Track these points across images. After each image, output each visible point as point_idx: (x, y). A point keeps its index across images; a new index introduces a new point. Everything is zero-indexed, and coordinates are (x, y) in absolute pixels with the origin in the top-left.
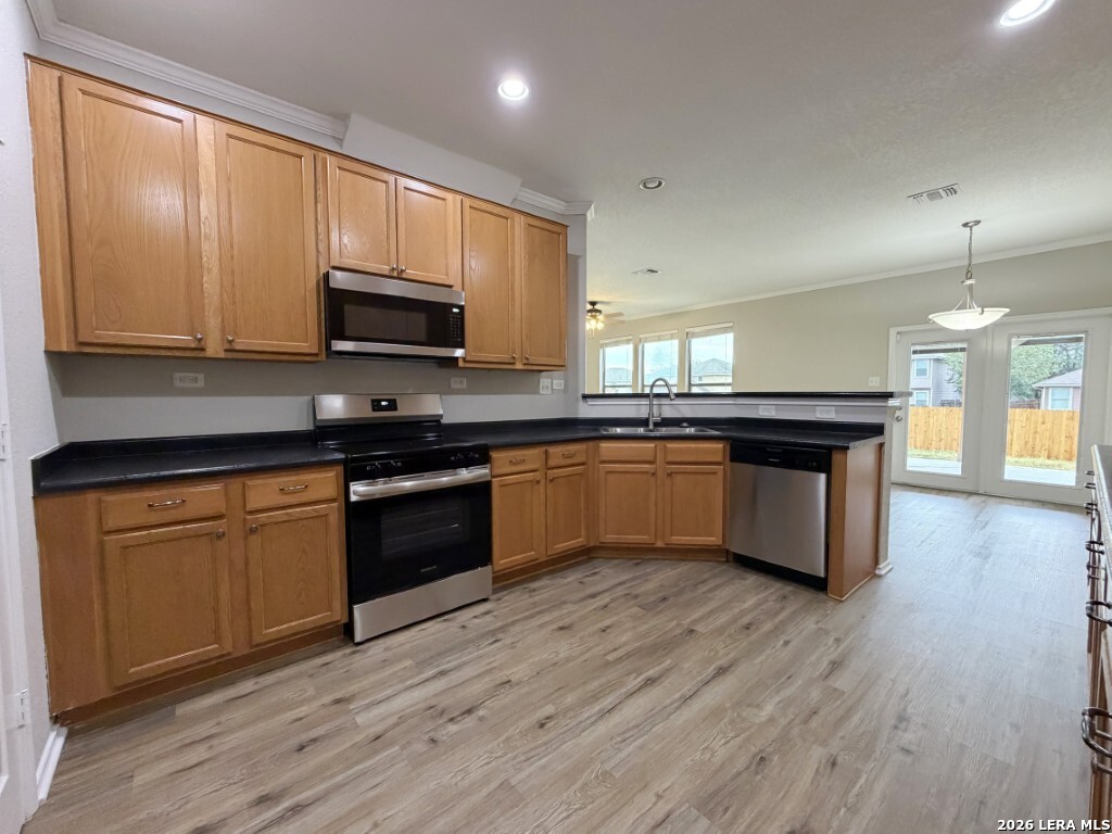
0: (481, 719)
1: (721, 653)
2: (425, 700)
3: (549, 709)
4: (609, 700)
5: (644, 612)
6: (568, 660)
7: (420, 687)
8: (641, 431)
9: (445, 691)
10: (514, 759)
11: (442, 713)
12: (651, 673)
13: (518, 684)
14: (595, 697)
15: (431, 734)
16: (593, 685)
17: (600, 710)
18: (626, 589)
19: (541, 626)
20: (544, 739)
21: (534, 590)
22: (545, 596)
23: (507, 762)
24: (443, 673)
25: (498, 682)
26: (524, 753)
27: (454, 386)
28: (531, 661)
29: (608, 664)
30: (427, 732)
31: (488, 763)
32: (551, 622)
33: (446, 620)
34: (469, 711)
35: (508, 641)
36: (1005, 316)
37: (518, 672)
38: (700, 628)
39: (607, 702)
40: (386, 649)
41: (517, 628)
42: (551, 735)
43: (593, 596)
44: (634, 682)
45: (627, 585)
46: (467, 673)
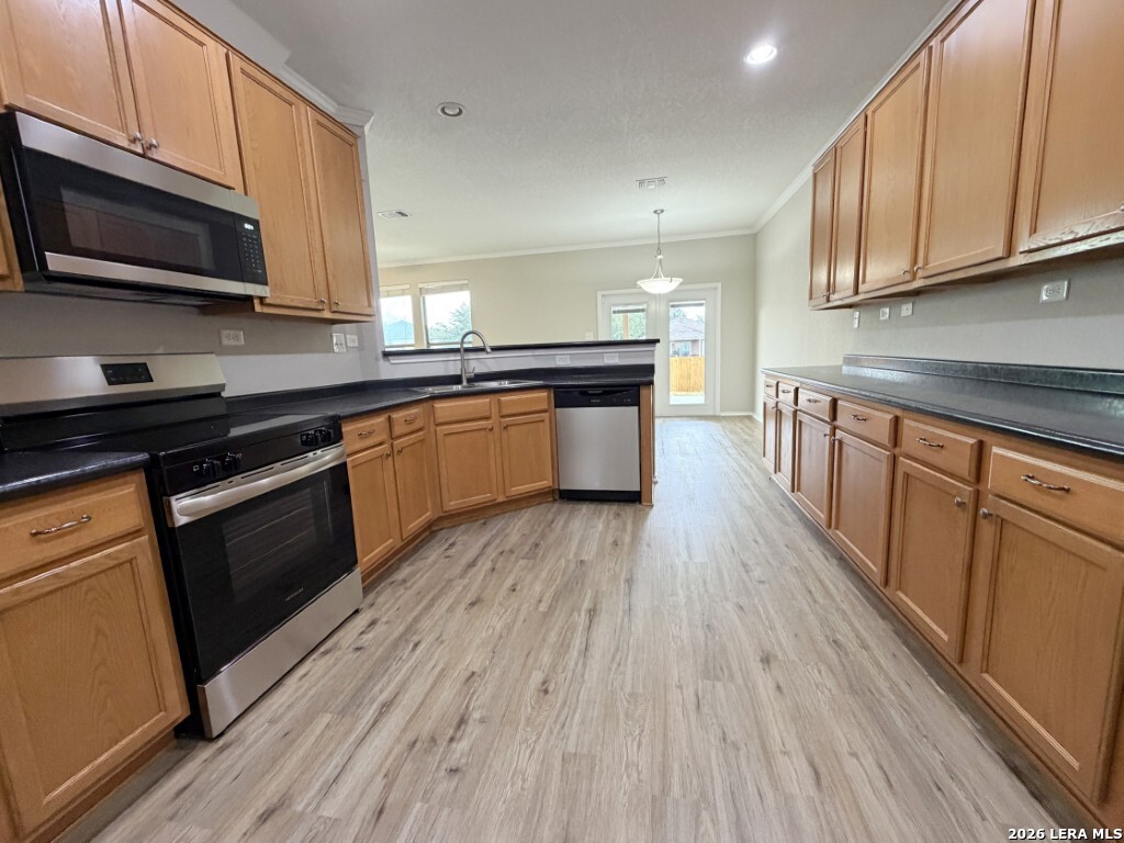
0: (482, 721)
1: (617, 569)
2: (398, 740)
3: (537, 677)
4: (578, 642)
5: (532, 561)
6: (509, 628)
7: (373, 734)
8: (459, 388)
9: (410, 720)
10: (551, 733)
11: (433, 740)
12: (586, 605)
13: (485, 671)
14: (564, 646)
15: (444, 766)
16: (553, 637)
17: (580, 652)
18: (496, 548)
19: (451, 609)
20: (560, 701)
21: (404, 581)
22: (422, 582)
23: (547, 741)
24: (387, 706)
25: (463, 679)
26: (555, 722)
27: (226, 342)
28: (474, 645)
29: (545, 615)
30: (438, 767)
31: (532, 752)
32: (457, 602)
33: (326, 653)
34: (462, 722)
35: (430, 638)
36: (681, 284)
37: (473, 659)
38: (584, 557)
39: (577, 642)
40: (272, 722)
41: (426, 623)
42: (562, 694)
43: (472, 564)
44: (582, 619)
45: (494, 545)
46: (417, 690)
